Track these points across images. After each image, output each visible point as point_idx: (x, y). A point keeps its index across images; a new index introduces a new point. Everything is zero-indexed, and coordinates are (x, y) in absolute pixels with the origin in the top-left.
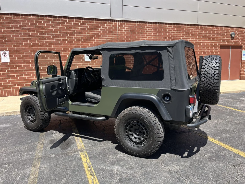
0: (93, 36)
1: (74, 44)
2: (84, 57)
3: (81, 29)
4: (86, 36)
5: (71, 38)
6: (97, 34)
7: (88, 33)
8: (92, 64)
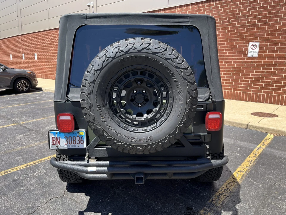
0: (267, 17)
1: (235, 34)
2: (247, 52)
3: (250, 9)
4: (255, 19)
5: (232, 25)
6: (274, 14)
7: (259, 15)
8: (258, 61)
